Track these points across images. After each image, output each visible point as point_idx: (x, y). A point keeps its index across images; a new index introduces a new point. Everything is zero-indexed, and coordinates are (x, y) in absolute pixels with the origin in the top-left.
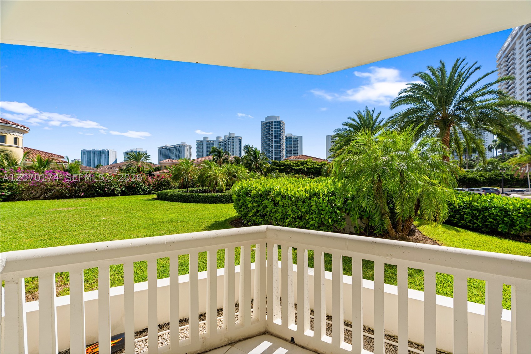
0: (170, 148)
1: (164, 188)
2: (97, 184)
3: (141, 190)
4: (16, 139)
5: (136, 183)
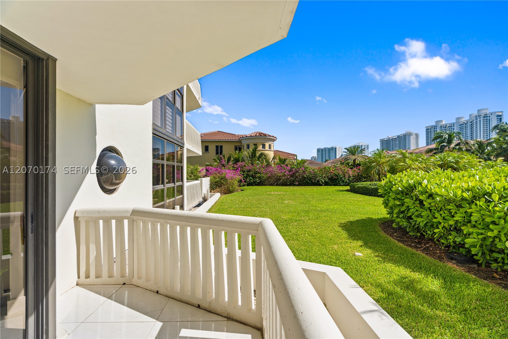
0: (392, 139)
1: (363, 180)
2: (306, 176)
3: (342, 181)
4: (270, 146)
5: (337, 175)
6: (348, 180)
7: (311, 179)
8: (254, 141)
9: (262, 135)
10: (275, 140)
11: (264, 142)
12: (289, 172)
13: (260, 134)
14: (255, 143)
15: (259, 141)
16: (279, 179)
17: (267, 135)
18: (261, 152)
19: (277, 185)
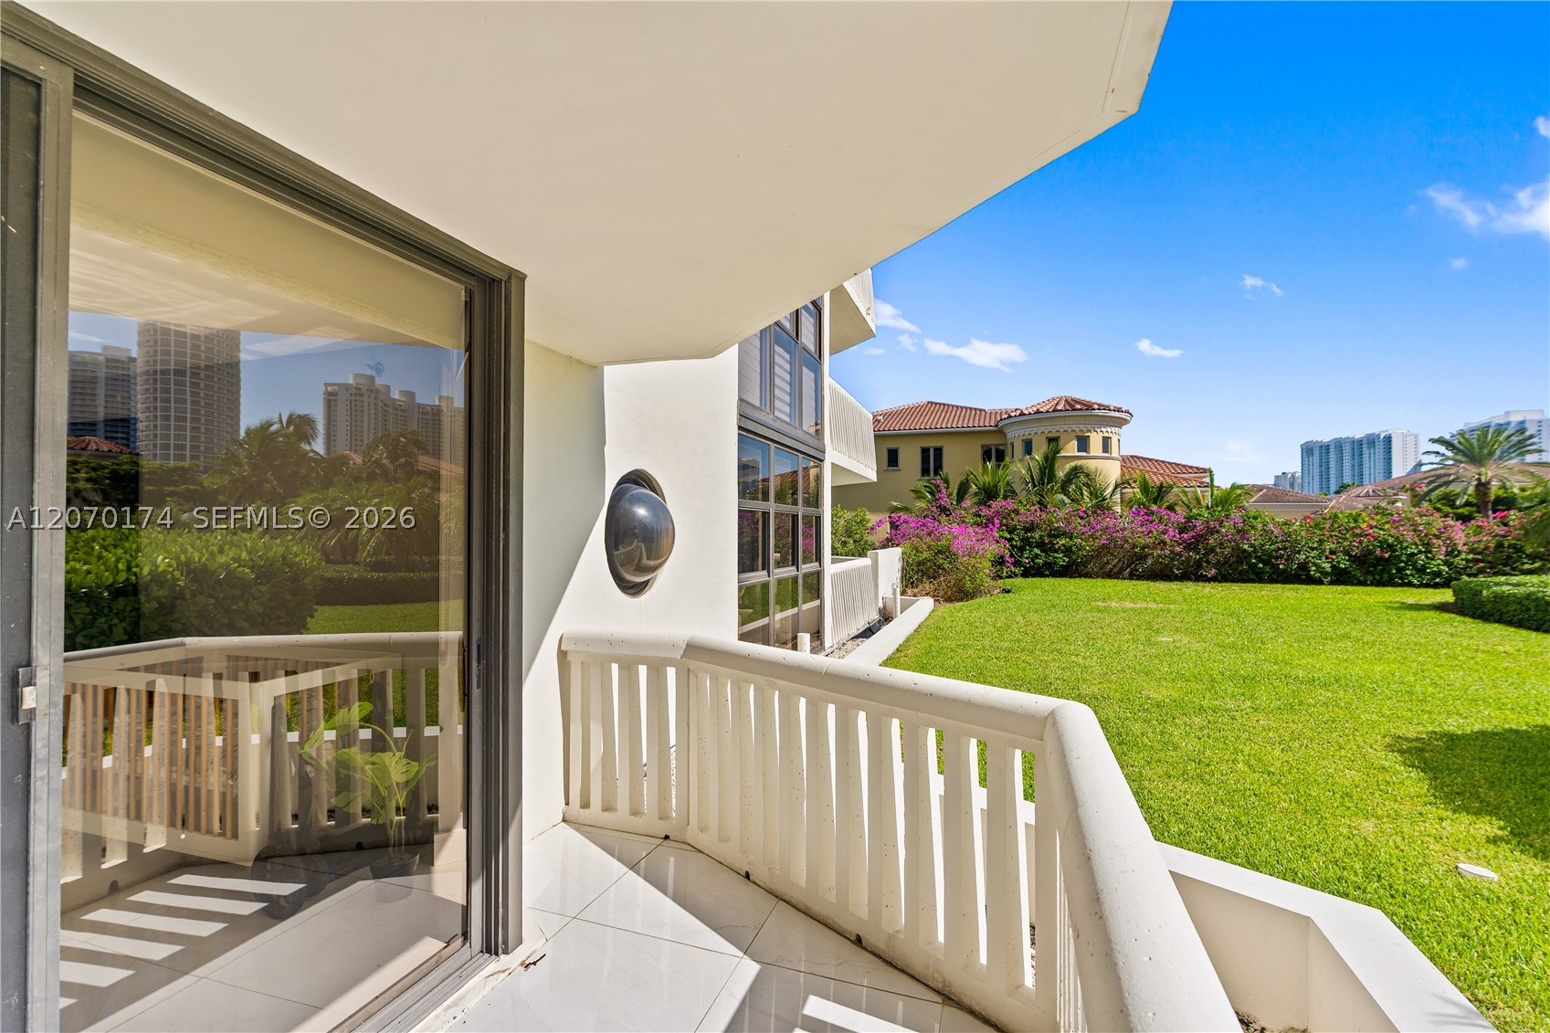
1: (1526, 567)
2: (1251, 545)
3: (1415, 568)
4: (1106, 443)
5: (1391, 547)
6: (1446, 563)
7: (1271, 557)
8: (1050, 428)
9: (1078, 406)
10: (1126, 420)
11: (1085, 430)
12: (1180, 534)
13: (1069, 404)
14: (1050, 435)
15: (1066, 427)
16: (1143, 558)
17: (1096, 407)
18: (1073, 464)
19: (1132, 577)
